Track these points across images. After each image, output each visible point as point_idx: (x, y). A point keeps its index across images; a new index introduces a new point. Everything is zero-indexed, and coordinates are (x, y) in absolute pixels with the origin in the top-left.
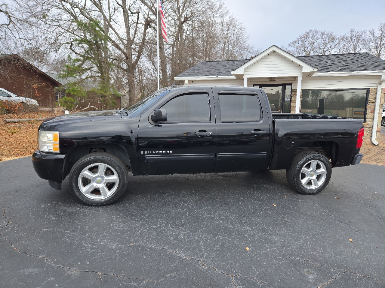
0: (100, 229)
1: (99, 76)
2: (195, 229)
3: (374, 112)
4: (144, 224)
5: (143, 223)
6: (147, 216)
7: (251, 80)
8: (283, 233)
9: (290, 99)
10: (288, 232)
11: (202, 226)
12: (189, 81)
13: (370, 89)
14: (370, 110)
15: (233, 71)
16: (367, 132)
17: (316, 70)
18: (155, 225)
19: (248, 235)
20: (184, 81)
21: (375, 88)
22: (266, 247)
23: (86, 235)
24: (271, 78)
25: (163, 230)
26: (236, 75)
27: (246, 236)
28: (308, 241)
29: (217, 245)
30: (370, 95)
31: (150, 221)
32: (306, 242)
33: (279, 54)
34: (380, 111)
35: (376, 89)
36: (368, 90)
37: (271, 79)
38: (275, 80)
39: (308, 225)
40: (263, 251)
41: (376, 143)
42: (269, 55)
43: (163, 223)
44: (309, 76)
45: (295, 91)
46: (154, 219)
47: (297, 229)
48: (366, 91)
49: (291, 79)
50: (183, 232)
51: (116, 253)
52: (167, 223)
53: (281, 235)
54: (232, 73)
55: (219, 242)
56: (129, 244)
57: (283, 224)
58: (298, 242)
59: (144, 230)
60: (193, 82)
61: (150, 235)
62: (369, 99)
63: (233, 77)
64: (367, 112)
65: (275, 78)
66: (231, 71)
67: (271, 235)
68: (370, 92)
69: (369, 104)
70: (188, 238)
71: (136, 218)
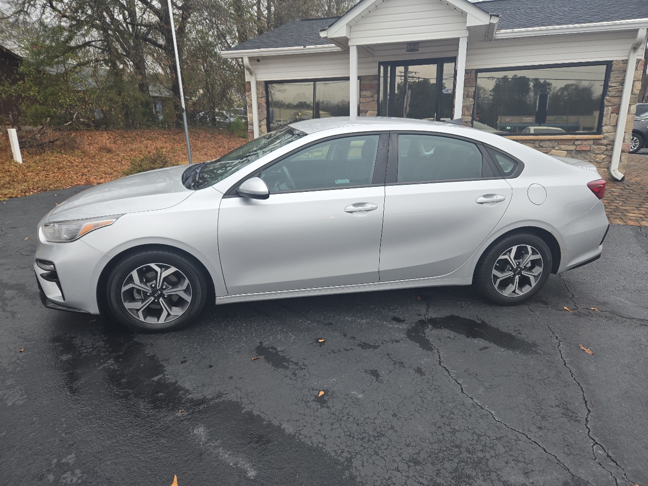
3: (617, 111)
7: (375, 53)
9: (452, 90)
12: (251, 59)
13: (613, 63)
14: (610, 108)
15: (325, 30)
16: (602, 153)
17: (495, 20)
20: (242, 59)
21: (623, 61)
24: (410, 44)
30: (613, 76)
34: (631, 110)
35: (626, 62)
36: (609, 64)
37: (409, 48)
38: (418, 50)
41: (619, 175)
44: (487, 37)
48: (605, 66)
54: (323, 35)
60: (258, 61)
62: (610, 84)
63: (332, 47)
64: (605, 113)
66: (321, 31)
68: (614, 68)
69: (608, 96)
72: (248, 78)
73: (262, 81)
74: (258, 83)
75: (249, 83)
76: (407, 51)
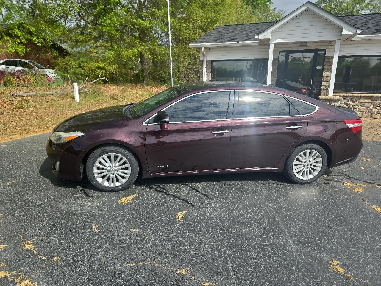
0: (102, 238)
2: (220, 240)
4: (156, 232)
5: (155, 229)
6: (159, 218)
7: (278, 46)
8: (335, 249)
9: (322, 67)
10: (340, 246)
11: (228, 235)
12: (205, 48)
15: (258, 35)
17: (359, 32)
18: (170, 234)
19: (288, 250)
22: (315, 271)
23: (84, 247)
24: (302, 42)
25: (180, 241)
26: (261, 40)
27: (287, 253)
28: (370, 263)
29: (250, 267)
31: (164, 227)
32: (368, 264)
33: (314, 13)
37: (301, 44)
38: (306, 45)
39: (365, 236)
40: (312, 279)
42: (301, 14)
43: (180, 229)
44: (347, 39)
45: (329, 57)
47: (351, 241)
49: (326, 44)
50: (205, 245)
51: (119, 279)
52: (184, 230)
53: (332, 252)
54: (256, 37)
55: (252, 263)
56: (137, 263)
57: (331, 234)
58: (357, 264)
59: (156, 240)
60: (210, 49)
61: (163, 248)
63: (257, 43)
65: (305, 42)
66: (256, 35)
67: (320, 251)
70: (212, 255)
71: (146, 222)
72: (202, 58)
73: (209, 60)
74: (207, 61)
75: (203, 61)
76: (300, 45)
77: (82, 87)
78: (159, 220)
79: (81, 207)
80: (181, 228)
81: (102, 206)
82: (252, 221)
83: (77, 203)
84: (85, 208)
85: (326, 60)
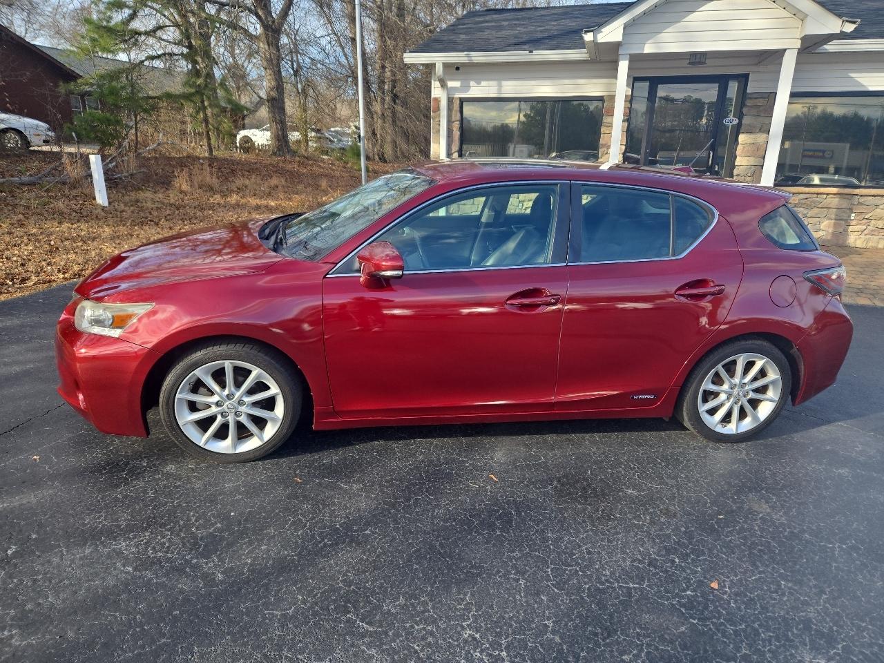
1: (182, 54)
6: (402, 600)
9: (737, 121)
12: (446, 66)
15: (592, 31)
17: (849, 28)
20: (433, 65)
24: (695, 54)
37: (693, 59)
38: (705, 62)
45: (754, 96)
46: (434, 622)
49: (750, 61)
54: (588, 37)
60: (458, 69)
66: (586, 32)
71: (362, 621)
72: (437, 91)
73: (456, 98)
74: (450, 101)
75: (437, 100)
76: (689, 63)
77: (114, 164)
78: (402, 607)
79: (135, 569)
80: (478, 636)
81: (206, 564)
82: (685, 591)
83: (119, 553)
84: (149, 574)
85: (749, 103)
